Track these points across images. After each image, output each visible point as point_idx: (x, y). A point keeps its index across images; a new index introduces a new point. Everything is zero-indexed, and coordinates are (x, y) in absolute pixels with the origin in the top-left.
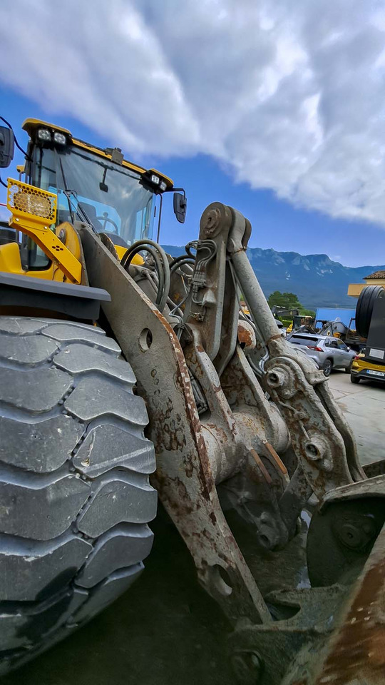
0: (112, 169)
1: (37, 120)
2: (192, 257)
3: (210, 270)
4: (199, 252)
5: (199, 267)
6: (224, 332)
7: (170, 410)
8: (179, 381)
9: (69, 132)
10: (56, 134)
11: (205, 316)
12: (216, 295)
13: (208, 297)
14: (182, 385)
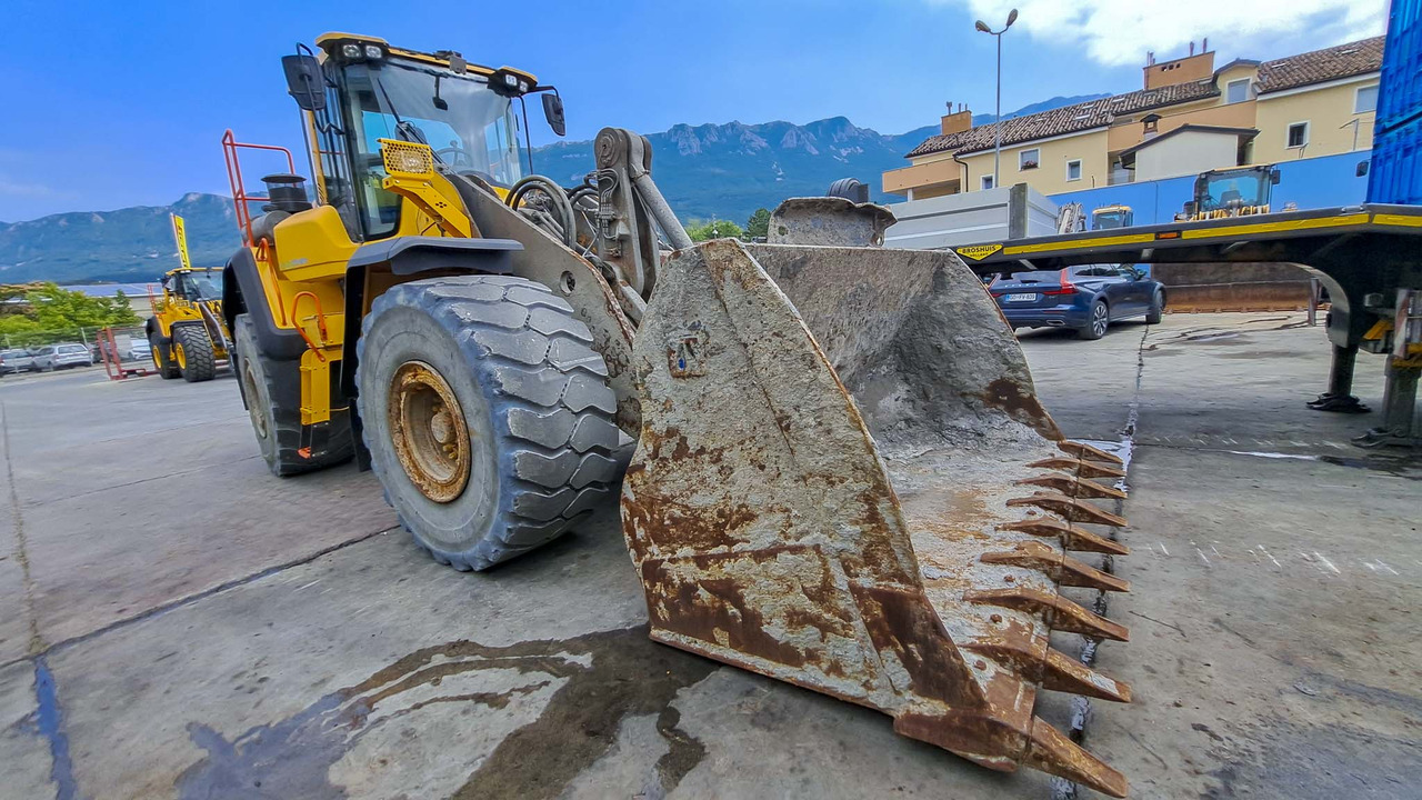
0: (447, 76)
1: (338, 35)
2: (594, 188)
3: (616, 199)
4: (600, 182)
5: (604, 200)
6: (646, 265)
7: (608, 340)
8: (611, 310)
9: (385, 41)
10: (368, 47)
11: (622, 250)
12: (628, 226)
13: (621, 229)
14: (614, 312)
